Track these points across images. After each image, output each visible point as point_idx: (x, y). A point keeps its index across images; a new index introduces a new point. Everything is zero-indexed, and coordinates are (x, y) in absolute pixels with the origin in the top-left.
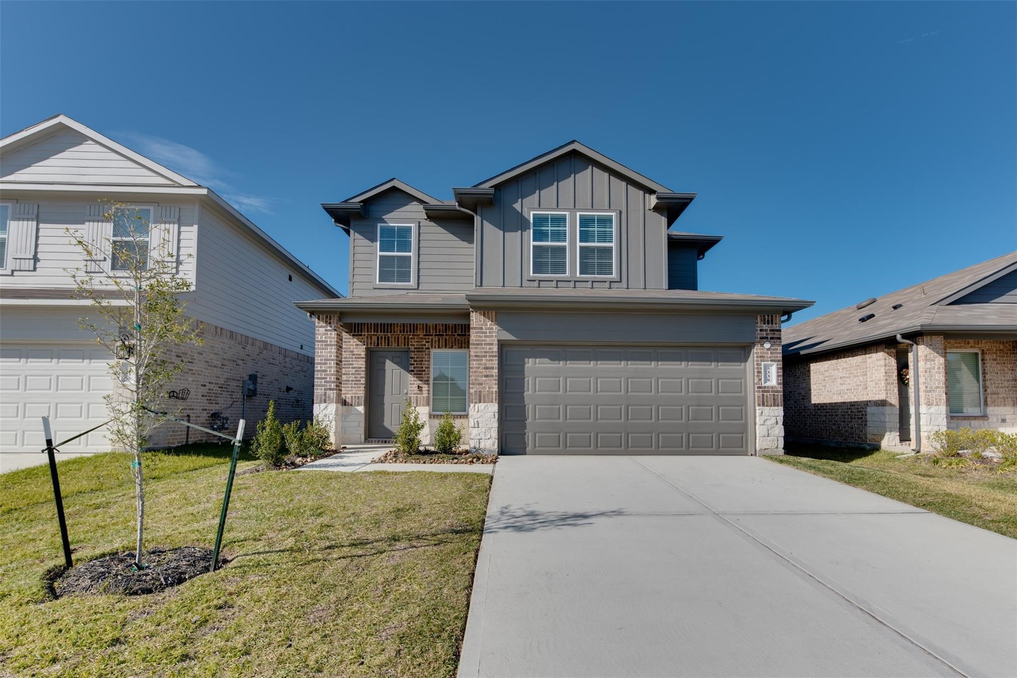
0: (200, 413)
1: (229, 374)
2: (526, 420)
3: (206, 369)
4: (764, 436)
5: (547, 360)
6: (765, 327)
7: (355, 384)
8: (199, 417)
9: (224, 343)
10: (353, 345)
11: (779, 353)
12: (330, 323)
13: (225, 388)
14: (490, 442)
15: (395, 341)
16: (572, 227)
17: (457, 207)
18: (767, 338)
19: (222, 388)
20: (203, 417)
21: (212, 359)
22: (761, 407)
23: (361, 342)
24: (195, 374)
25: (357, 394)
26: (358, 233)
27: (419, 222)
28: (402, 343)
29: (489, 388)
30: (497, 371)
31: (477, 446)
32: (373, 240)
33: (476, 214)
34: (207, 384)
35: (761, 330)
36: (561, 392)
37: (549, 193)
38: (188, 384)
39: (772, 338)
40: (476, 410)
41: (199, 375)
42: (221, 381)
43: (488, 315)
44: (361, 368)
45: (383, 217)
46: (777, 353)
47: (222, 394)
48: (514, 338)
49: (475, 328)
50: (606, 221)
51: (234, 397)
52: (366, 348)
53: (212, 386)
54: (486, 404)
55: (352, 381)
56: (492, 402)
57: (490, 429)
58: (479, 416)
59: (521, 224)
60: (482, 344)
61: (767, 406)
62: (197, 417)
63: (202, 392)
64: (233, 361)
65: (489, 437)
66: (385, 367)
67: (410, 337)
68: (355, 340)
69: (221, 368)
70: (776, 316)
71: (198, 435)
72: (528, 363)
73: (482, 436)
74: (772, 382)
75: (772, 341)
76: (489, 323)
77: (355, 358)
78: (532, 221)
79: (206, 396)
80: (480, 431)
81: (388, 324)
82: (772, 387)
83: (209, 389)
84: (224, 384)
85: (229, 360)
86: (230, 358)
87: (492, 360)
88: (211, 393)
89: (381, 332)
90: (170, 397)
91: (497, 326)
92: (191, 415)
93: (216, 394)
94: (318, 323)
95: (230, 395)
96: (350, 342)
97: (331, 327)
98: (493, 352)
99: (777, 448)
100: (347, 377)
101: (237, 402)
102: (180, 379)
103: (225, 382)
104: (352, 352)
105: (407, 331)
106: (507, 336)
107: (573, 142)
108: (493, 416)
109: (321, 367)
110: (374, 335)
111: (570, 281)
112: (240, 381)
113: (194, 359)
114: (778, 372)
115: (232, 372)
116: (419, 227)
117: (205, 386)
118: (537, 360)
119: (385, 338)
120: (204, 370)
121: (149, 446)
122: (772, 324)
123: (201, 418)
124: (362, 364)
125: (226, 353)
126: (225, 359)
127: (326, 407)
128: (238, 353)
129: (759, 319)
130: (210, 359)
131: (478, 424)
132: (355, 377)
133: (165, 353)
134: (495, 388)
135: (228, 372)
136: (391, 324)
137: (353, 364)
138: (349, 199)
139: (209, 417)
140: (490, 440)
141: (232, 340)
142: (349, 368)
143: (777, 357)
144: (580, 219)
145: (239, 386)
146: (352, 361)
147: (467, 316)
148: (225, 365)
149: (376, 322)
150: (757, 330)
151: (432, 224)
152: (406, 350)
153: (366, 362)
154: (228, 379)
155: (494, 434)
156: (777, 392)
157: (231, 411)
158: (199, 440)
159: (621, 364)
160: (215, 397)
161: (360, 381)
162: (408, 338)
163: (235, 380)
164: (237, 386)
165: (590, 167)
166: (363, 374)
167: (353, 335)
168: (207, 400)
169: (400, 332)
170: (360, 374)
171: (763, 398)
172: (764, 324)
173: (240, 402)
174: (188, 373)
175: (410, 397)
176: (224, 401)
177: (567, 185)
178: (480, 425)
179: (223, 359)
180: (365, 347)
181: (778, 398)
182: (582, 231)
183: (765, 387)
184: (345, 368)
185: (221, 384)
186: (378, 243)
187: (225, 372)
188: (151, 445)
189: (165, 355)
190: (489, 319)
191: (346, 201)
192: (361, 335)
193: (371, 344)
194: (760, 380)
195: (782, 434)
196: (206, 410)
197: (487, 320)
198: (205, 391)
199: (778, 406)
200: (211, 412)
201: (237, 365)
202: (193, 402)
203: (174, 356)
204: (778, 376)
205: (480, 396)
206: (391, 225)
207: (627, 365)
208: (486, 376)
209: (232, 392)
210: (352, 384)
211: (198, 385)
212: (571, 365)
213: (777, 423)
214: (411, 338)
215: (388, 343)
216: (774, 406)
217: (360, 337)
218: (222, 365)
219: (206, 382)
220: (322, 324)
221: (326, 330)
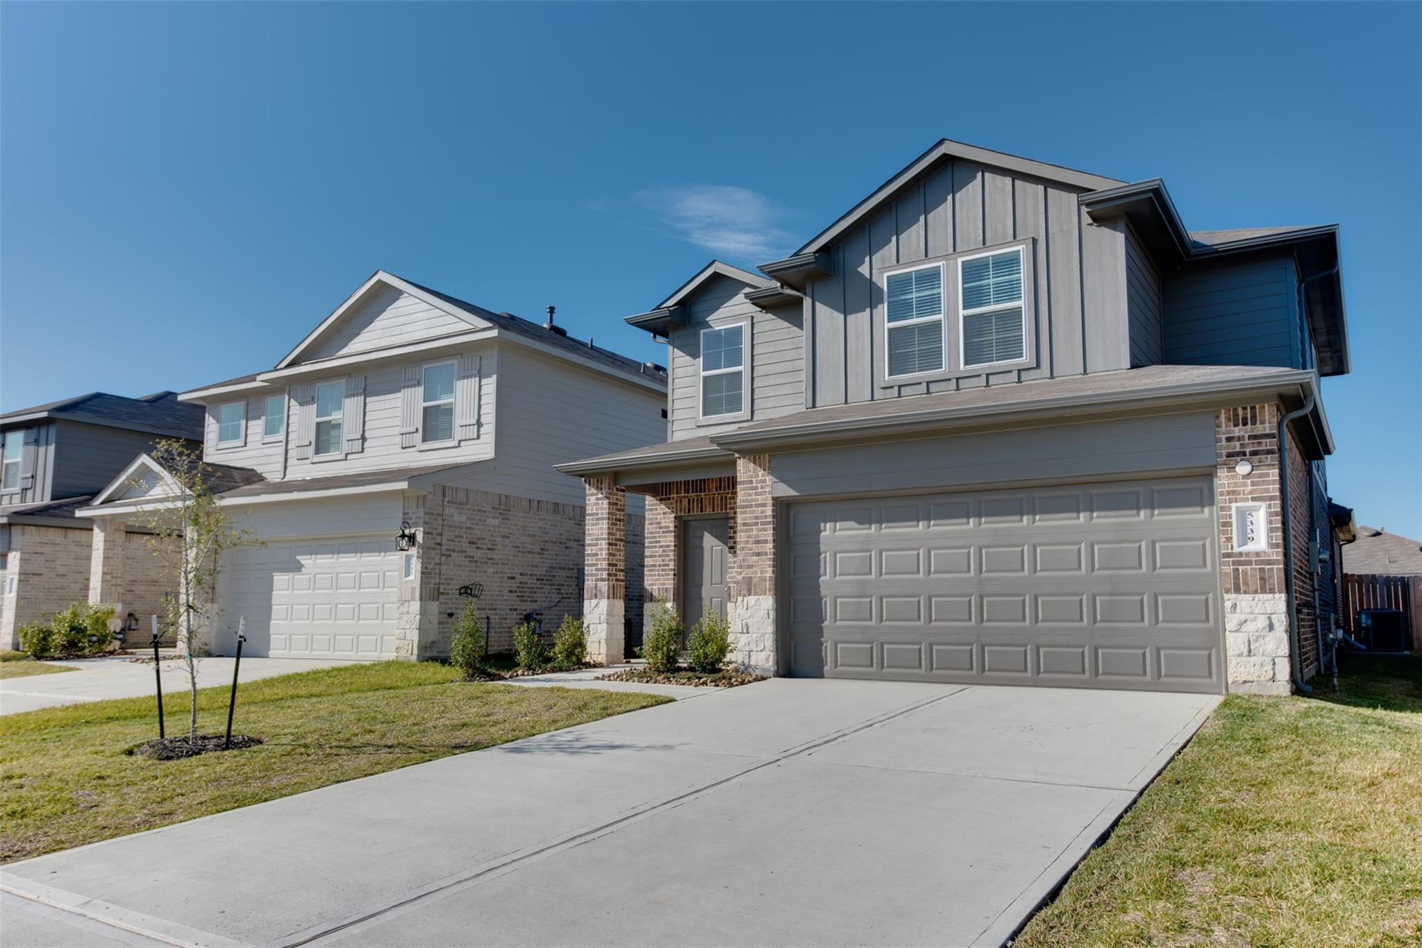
0: (507, 614)
1: (553, 562)
2: (823, 623)
3: (515, 556)
4: (1240, 655)
5: (852, 524)
6: (1237, 431)
7: (663, 570)
8: (506, 619)
9: (545, 519)
10: (659, 514)
11: (1273, 482)
12: (601, 489)
13: (547, 580)
14: (763, 656)
15: (710, 504)
16: (952, 287)
17: (779, 288)
18: (1244, 454)
19: (542, 580)
20: (511, 619)
21: (525, 543)
22: (1233, 596)
23: (669, 508)
24: (497, 564)
25: (665, 584)
26: (680, 348)
27: (752, 317)
28: (718, 506)
29: (762, 572)
30: (771, 545)
31: (746, 661)
32: (695, 355)
33: (805, 294)
34: (518, 576)
35: (1229, 439)
36: (873, 576)
37: (913, 236)
38: (488, 577)
39: (1254, 453)
40: (745, 607)
41: (503, 564)
42: (540, 572)
43: (760, 462)
44: (669, 546)
45: (707, 319)
46: (1269, 483)
47: (542, 588)
48: (796, 494)
49: (743, 482)
50: (1010, 262)
51: (562, 591)
52: (675, 517)
53: (525, 579)
54: (757, 597)
55: (660, 566)
56: (765, 594)
57: (763, 635)
58: (748, 614)
59: (871, 296)
60: (751, 506)
61: (1245, 592)
62: (502, 619)
63: (508, 587)
64: (560, 543)
65: (762, 647)
66: (702, 542)
67: (729, 496)
68: (663, 506)
69: (539, 553)
70: (1264, 407)
71: (503, 643)
72: (825, 530)
73: (753, 646)
74: (1259, 543)
75: (1256, 458)
76: (761, 473)
77: (663, 532)
78: (885, 289)
79: (516, 592)
80: (750, 639)
81: (701, 480)
82: (1257, 554)
83: (521, 583)
84: (545, 575)
85: (552, 542)
86: (555, 540)
87: (765, 530)
88: (523, 588)
89: (693, 492)
90: (460, 594)
91: (771, 477)
92: (491, 616)
93: (533, 588)
94: (589, 490)
95: (556, 589)
96: (656, 509)
97: (602, 494)
98: (766, 517)
99: (1273, 679)
100: (653, 561)
101: (569, 598)
102: (475, 571)
103: (547, 572)
104: (659, 523)
105: (725, 487)
106: (786, 491)
107: (941, 142)
108: (766, 616)
109: (592, 550)
110: (684, 497)
111: (949, 380)
112: (573, 569)
113: (496, 545)
114: (1270, 522)
115: (558, 558)
116: (753, 324)
117: (514, 578)
118: (838, 524)
119: (698, 499)
120: (511, 558)
121: (431, 655)
122: (1254, 423)
123: (508, 621)
124: (669, 540)
125: (547, 533)
126: (547, 541)
127: (597, 605)
128: (568, 531)
129: (1223, 416)
130: (521, 543)
131: (748, 628)
132: (663, 561)
133: (453, 541)
134: (769, 573)
135: (551, 559)
136: (705, 480)
137: (659, 542)
138: (662, 304)
139: (520, 619)
140: (762, 653)
141: (558, 514)
142: (655, 547)
143: (1267, 490)
144: (963, 269)
145: (572, 577)
146: (659, 537)
147: (733, 464)
148: (547, 550)
149: (686, 479)
150: (1219, 440)
151: (770, 316)
152: (725, 516)
153: (675, 537)
154: (551, 567)
155: (769, 642)
156: (1269, 562)
157: (558, 611)
158: (506, 650)
159: (968, 523)
160: (530, 592)
161: (668, 565)
162: (726, 497)
163: (564, 569)
164: (568, 577)
165: (979, 175)
166: (672, 555)
167: (661, 500)
168: (518, 596)
169: (717, 491)
170: (668, 556)
171: (1236, 577)
172: (1236, 425)
173: (574, 598)
174: (487, 563)
175: (729, 588)
176: (546, 597)
177: (941, 215)
178: (750, 629)
179: (542, 541)
180: (673, 515)
181: (1271, 577)
182: (967, 288)
183: (1241, 554)
184: (651, 547)
185: (540, 575)
186: (701, 358)
187: (547, 559)
188: (434, 654)
189: (452, 543)
190: (760, 466)
191: (658, 308)
192: (669, 499)
193: (681, 510)
194: (1229, 539)
195: (1285, 649)
196: (516, 610)
197: (759, 469)
198: (515, 585)
199: (1272, 591)
200: (525, 613)
201: (567, 548)
202: (496, 600)
203: (465, 542)
204: (1271, 530)
205: (749, 585)
206: (716, 329)
207: (980, 524)
208: (758, 554)
209: (558, 585)
210: (659, 570)
211: (503, 578)
212: (890, 530)
213: (1271, 627)
214: (730, 498)
215: (702, 507)
216: (1264, 591)
217: (669, 502)
218: (542, 549)
219: (516, 573)
220: (593, 491)
221: (597, 499)
